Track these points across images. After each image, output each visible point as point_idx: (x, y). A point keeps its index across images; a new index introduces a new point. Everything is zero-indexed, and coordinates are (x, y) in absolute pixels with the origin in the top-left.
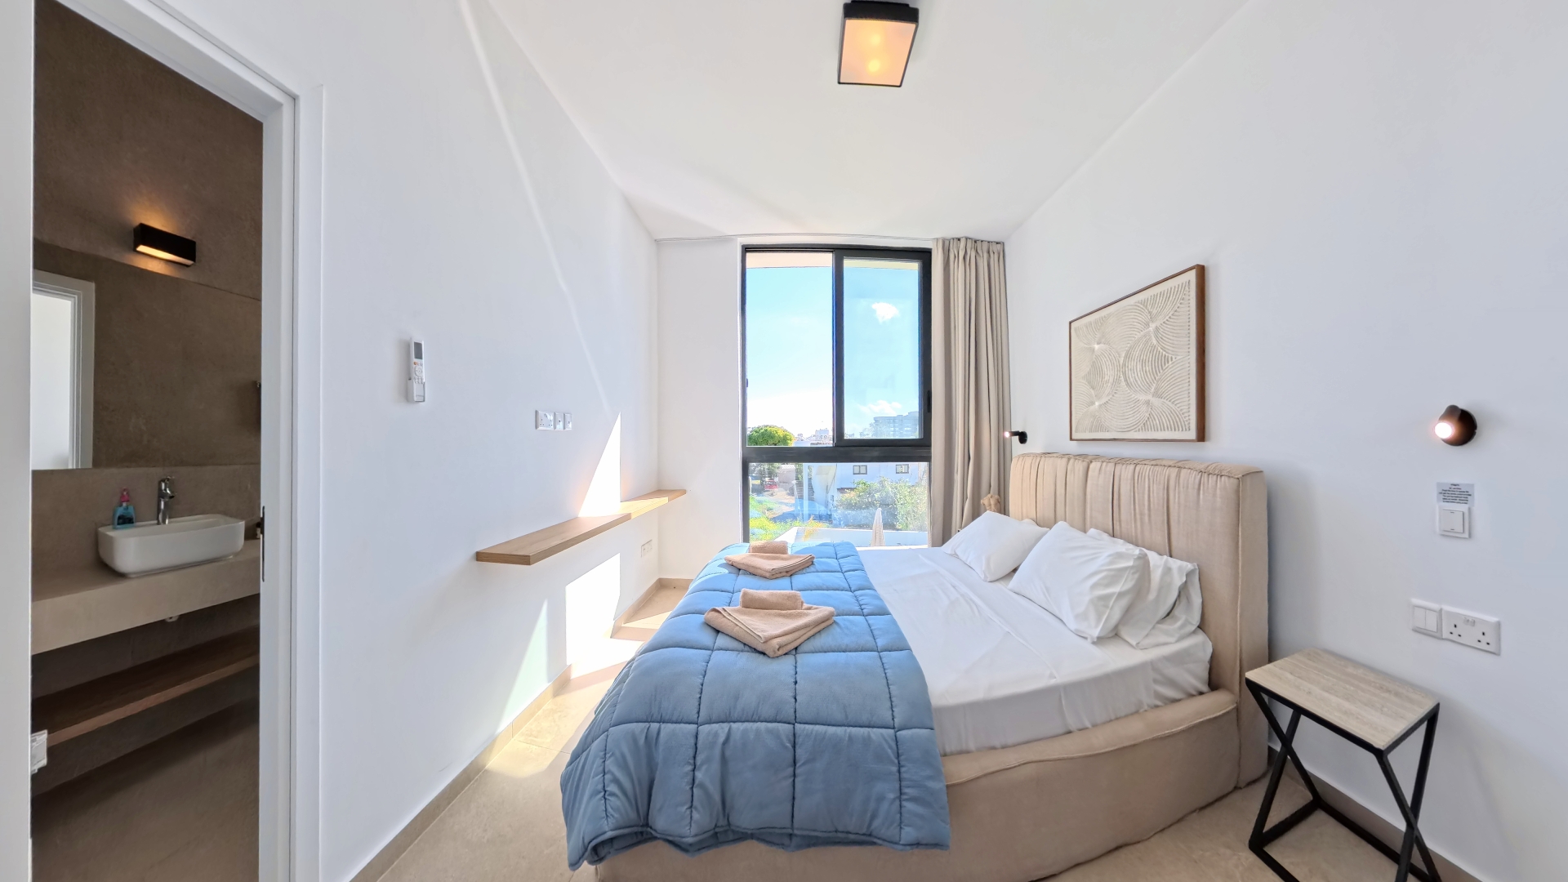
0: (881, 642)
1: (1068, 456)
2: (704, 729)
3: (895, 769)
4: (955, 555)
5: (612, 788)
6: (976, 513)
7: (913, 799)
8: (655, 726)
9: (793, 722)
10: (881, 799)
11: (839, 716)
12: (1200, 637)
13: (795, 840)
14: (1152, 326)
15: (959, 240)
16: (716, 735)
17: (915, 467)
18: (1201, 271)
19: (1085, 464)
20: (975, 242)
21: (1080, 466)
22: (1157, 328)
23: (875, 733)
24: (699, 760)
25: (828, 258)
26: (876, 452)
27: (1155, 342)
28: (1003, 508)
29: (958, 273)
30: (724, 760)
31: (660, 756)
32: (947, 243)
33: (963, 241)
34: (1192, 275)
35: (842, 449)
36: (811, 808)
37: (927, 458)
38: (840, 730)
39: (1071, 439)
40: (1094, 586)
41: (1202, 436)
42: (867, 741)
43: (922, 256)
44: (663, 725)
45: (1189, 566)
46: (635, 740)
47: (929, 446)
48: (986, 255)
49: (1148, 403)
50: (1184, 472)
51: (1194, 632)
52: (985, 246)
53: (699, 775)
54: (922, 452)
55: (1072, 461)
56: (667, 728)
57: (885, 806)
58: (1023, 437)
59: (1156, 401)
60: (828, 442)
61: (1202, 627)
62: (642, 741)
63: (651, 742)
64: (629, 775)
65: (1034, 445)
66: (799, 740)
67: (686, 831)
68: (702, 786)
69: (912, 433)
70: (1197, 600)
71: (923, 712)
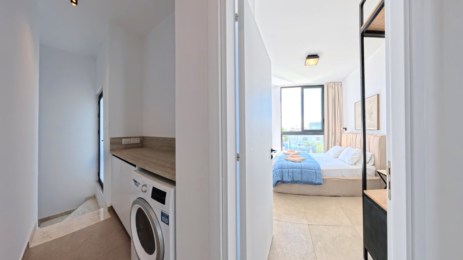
0: (313, 162)
1: (353, 133)
2: (289, 169)
3: (315, 175)
4: (329, 154)
5: (278, 176)
6: (335, 145)
7: (318, 178)
8: (282, 169)
9: (301, 169)
10: (313, 178)
11: (308, 168)
12: (373, 167)
13: (302, 183)
14: (370, 106)
15: (331, 83)
16: (291, 170)
17: (321, 136)
18: (378, 95)
19: (356, 135)
20: (335, 83)
21: (355, 135)
22: (371, 106)
23: (313, 170)
24: (289, 173)
25: (300, 88)
26: (312, 133)
27: (370, 109)
28: (341, 145)
29: (330, 90)
30: (292, 173)
31: (284, 173)
32: (328, 84)
33: (332, 83)
34: (376, 96)
35: (303, 132)
36: (305, 179)
37: (323, 134)
38: (308, 170)
39: (355, 129)
40: (351, 156)
41: (378, 129)
42: (312, 171)
43: (322, 86)
44: (283, 169)
45: (372, 154)
46: (280, 171)
47: (324, 131)
48: (337, 85)
49: (369, 122)
50: (372, 136)
51: (372, 166)
52: (337, 83)
53: (289, 174)
54: (322, 133)
55: (354, 134)
56: (284, 170)
57: (314, 179)
58: (346, 129)
59: (371, 122)
60: (300, 130)
61: (374, 165)
62: (281, 171)
63: (282, 171)
64: (280, 174)
65: (348, 131)
66: (302, 171)
67: (288, 180)
68: (290, 175)
69: (319, 128)
70: (373, 160)
71: (319, 169)
